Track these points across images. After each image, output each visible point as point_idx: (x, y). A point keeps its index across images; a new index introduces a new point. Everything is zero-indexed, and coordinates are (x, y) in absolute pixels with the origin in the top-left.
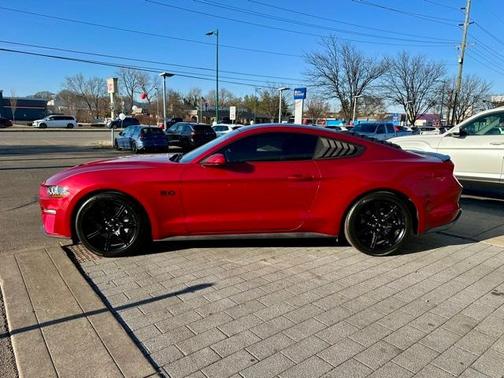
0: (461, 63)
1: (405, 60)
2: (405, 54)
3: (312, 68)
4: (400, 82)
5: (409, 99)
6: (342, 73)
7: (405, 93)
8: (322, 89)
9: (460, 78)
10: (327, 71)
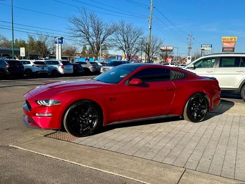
0: (150, 29)
1: (123, 25)
2: (122, 21)
3: (72, 26)
4: (121, 38)
5: (126, 48)
6: (91, 30)
7: (124, 44)
8: (79, 39)
9: (150, 36)
10: (82, 28)
